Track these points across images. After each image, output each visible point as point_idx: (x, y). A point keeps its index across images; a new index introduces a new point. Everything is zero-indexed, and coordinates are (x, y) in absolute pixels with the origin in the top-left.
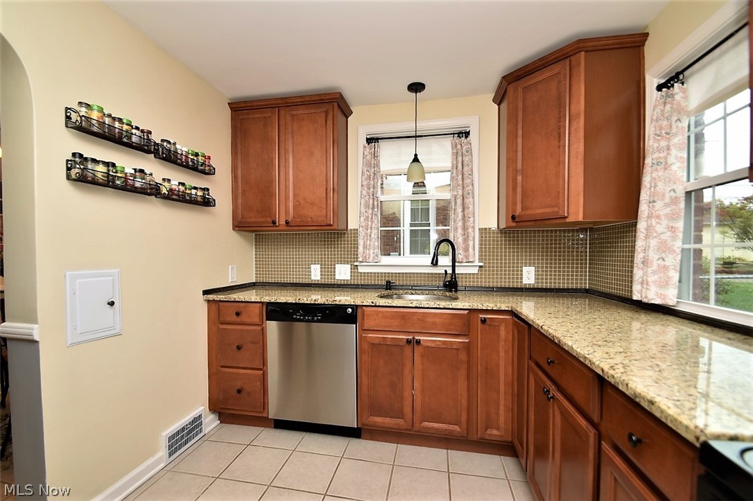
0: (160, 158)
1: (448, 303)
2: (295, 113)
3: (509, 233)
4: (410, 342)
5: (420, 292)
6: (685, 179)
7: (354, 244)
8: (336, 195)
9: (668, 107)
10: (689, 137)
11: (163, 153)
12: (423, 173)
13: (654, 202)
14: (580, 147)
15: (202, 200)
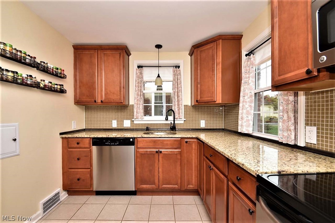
0: (40, 70)
1: (172, 135)
2: (105, 52)
3: (195, 107)
4: (158, 152)
5: (160, 131)
6: (254, 88)
7: (132, 111)
8: (124, 90)
9: (249, 62)
10: (256, 73)
11: (41, 68)
12: (162, 82)
13: (245, 96)
14: (220, 75)
15: (60, 90)
